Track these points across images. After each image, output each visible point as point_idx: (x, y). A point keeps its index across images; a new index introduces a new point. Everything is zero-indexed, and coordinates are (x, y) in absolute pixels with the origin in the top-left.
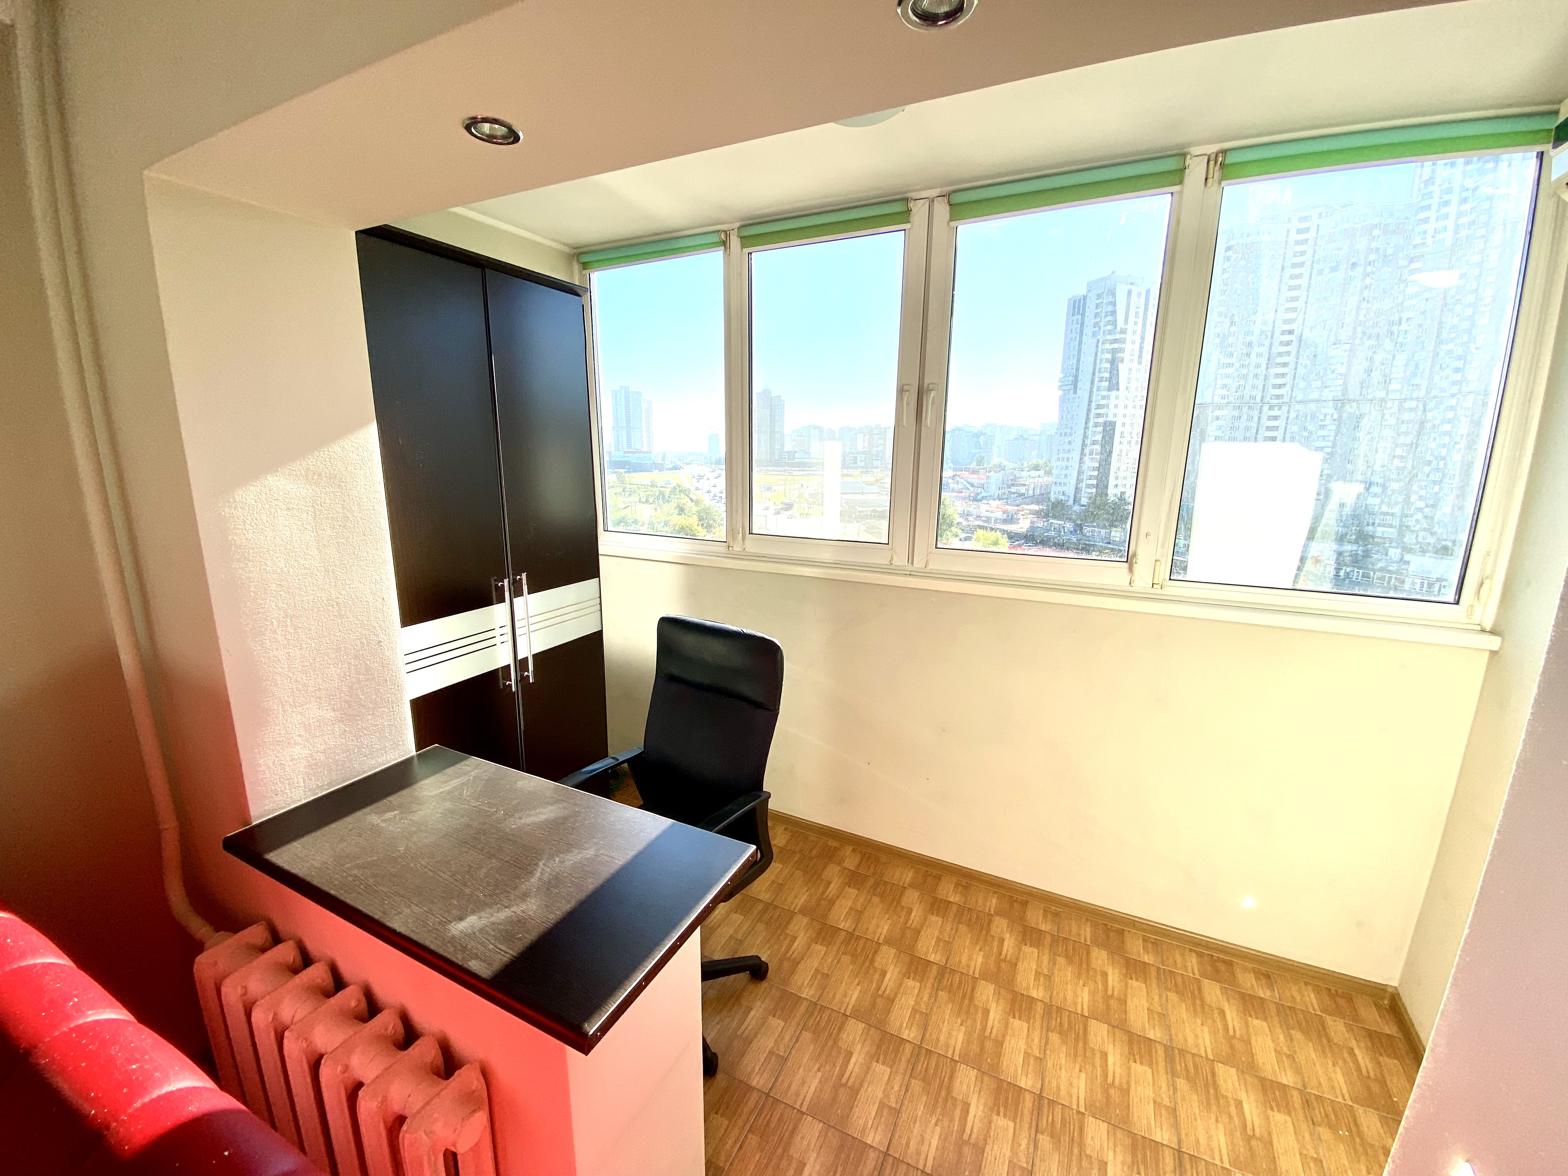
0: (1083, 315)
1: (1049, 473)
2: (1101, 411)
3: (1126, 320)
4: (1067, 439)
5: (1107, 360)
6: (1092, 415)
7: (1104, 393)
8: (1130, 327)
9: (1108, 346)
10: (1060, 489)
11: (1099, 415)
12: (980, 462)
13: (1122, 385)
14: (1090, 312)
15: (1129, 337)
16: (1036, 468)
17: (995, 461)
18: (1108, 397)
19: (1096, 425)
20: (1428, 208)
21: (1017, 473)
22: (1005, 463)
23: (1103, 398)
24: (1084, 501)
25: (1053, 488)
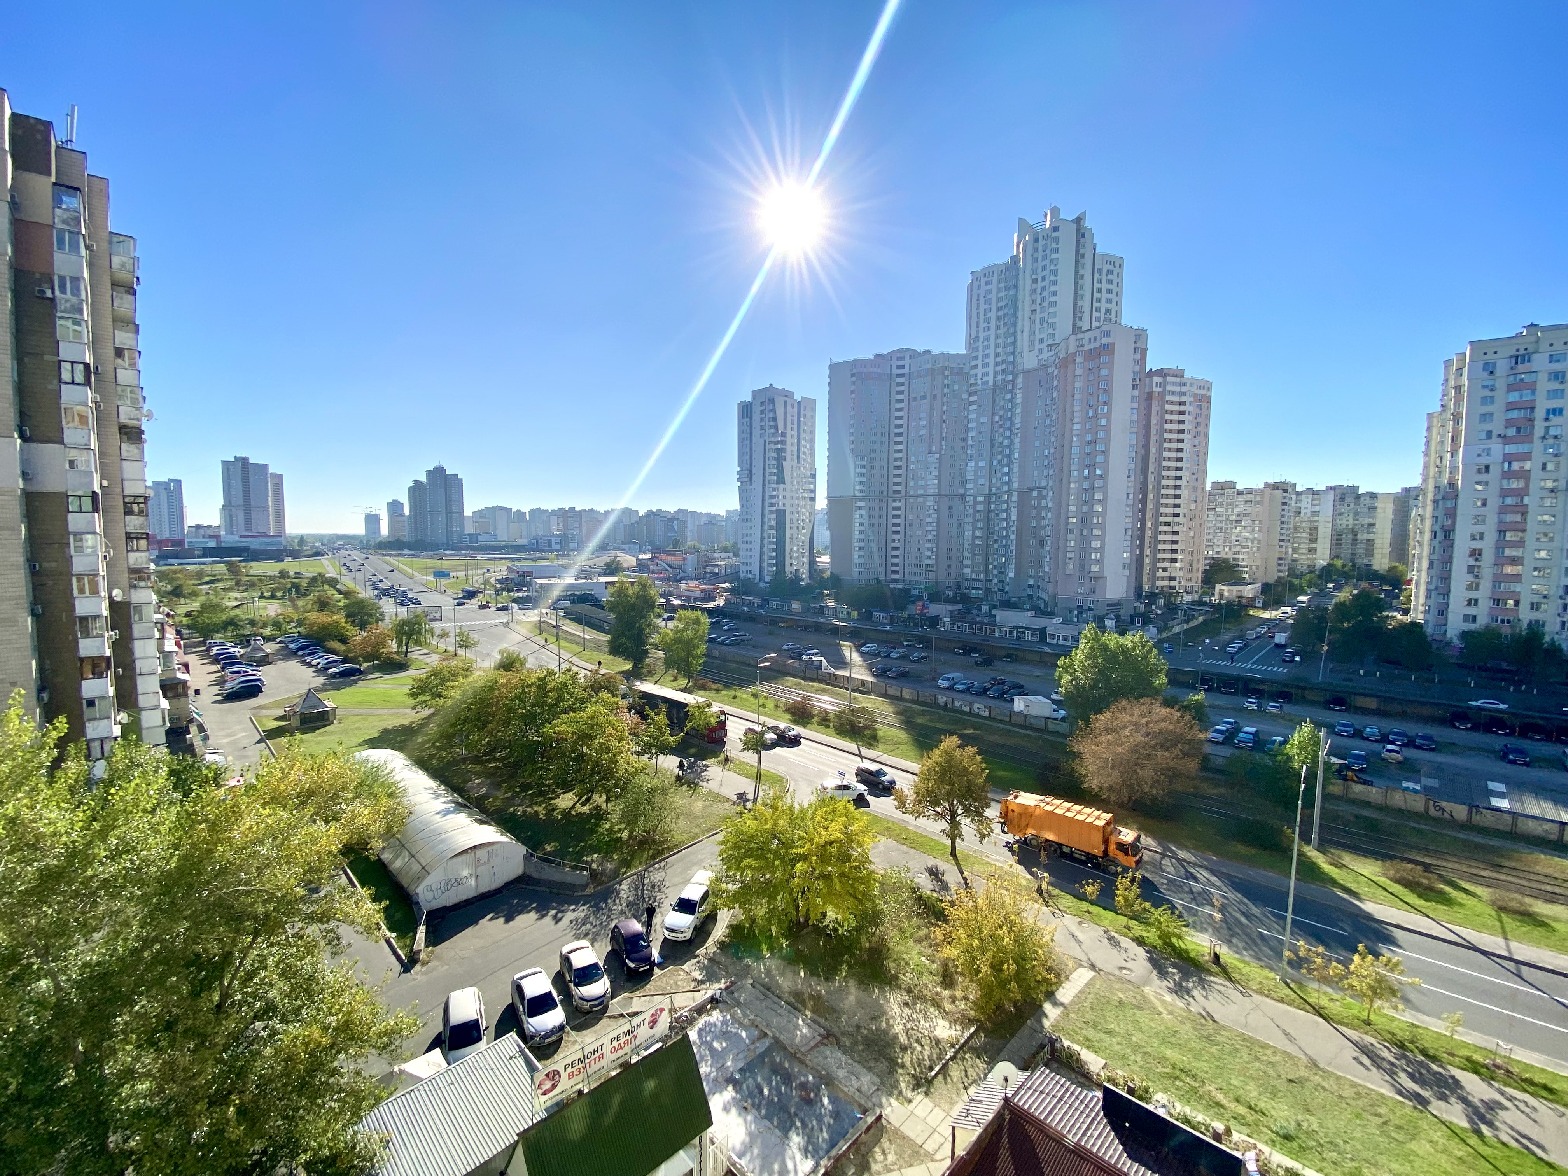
0: (751, 418)
1: (736, 555)
2: (773, 501)
3: (785, 427)
4: (749, 524)
5: (774, 458)
6: (767, 504)
7: (775, 486)
8: (789, 433)
9: (773, 447)
10: (749, 568)
11: (771, 505)
12: (676, 544)
13: (787, 479)
14: (757, 416)
15: (788, 440)
16: (725, 550)
17: (690, 543)
18: (778, 489)
19: (771, 512)
20: (976, 358)
21: (709, 553)
22: (698, 545)
23: (774, 489)
24: (768, 579)
25: (742, 568)
